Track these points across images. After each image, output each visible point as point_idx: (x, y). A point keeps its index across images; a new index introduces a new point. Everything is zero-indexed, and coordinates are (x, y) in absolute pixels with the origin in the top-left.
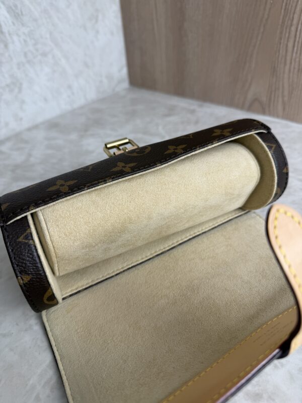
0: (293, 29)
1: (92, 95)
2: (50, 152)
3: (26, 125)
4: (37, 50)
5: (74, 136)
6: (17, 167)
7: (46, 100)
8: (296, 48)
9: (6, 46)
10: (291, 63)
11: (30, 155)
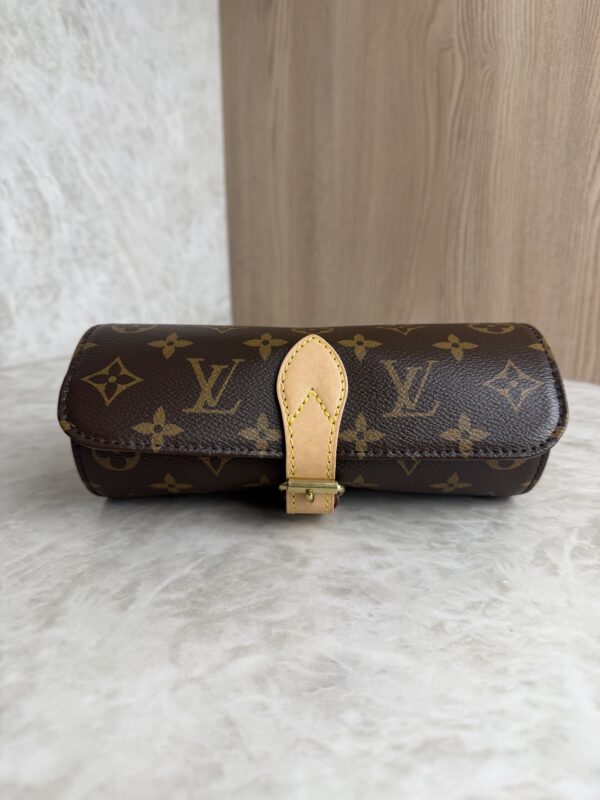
4: (93, 247)
10: (463, 280)
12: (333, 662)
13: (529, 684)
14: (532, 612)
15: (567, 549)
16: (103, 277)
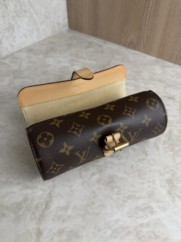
0: (149, 9)
1: (49, 33)
2: (30, 64)
3: (16, 49)
4: (22, 9)
5: (41, 57)
6: (15, 72)
7: (26, 36)
8: (150, 19)
9: (6, 7)
10: (148, 26)
11: (20, 66)
12: (112, 177)
13: (149, 181)
14: (152, 162)
15: (162, 141)
16: (27, 20)
